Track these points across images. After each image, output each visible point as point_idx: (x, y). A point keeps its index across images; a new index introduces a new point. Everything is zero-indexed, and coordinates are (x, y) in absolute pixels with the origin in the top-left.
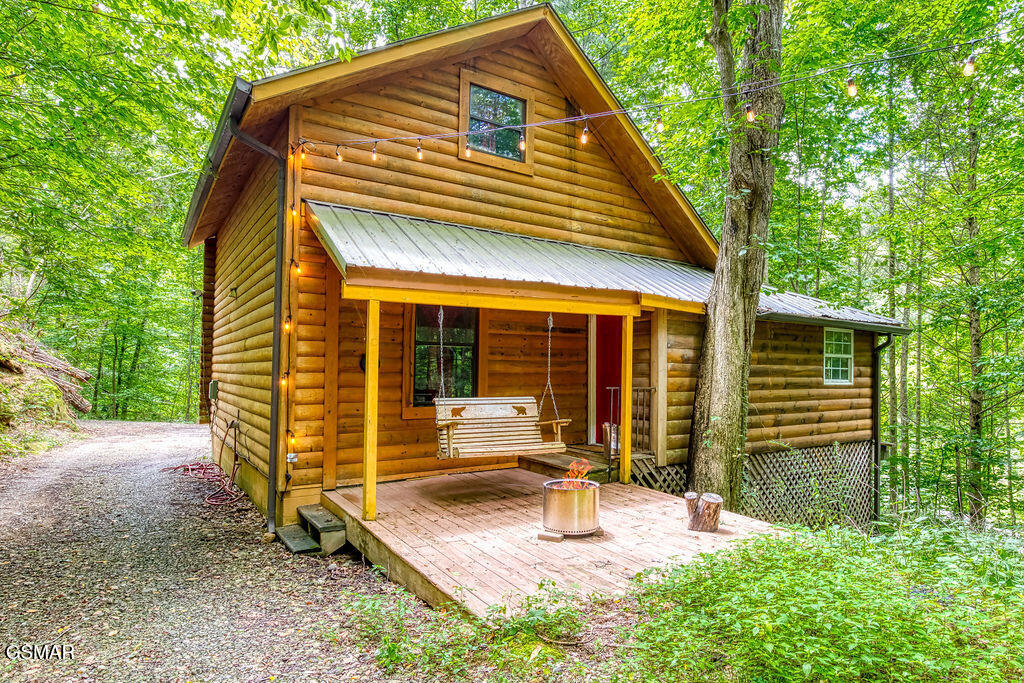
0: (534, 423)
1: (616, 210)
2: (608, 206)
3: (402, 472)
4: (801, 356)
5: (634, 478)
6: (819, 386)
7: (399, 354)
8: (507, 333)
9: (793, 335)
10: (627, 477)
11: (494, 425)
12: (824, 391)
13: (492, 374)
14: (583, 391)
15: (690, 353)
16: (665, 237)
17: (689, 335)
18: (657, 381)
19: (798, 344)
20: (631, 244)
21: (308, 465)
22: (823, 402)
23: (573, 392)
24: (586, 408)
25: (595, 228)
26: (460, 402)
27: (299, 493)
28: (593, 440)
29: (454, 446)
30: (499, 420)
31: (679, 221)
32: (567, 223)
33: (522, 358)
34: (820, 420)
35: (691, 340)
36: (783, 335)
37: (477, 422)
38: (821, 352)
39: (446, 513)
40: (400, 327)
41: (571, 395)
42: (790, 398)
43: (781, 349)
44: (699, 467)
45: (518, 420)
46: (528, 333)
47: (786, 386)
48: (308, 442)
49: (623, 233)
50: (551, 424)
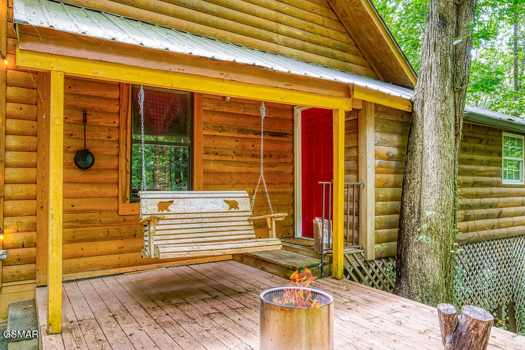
0: (246, 218)
1: (318, 28)
2: (311, 24)
3: (119, 266)
4: (485, 158)
5: (346, 272)
6: (499, 185)
7: (115, 151)
8: (221, 134)
9: (478, 138)
10: (340, 273)
11: (204, 220)
12: (503, 190)
13: (207, 173)
14: (290, 190)
15: (394, 151)
16: (358, 56)
17: (394, 133)
18: (366, 177)
19: (482, 146)
20: (330, 60)
21: (20, 261)
22: (502, 199)
23: (281, 190)
24: (293, 205)
25: (299, 42)
26: (167, 195)
27: (11, 289)
28: (299, 233)
29: (156, 243)
30: (210, 215)
31: (372, 40)
32: (274, 36)
33: (235, 159)
34: (500, 216)
35: (395, 138)
36: (471, 137)
37: (185, 217)
38: (500, 154)
39: (147, 320)
40: (116, 125)
41: (279, 193)
42: (477, 196)
43: (469, 150)
44: (412, 262)
45: (230, 214)
46: (241, 136)
47: (474, 184)
48: (20, 238)
49: (323, 49)
50: (265, 219)
